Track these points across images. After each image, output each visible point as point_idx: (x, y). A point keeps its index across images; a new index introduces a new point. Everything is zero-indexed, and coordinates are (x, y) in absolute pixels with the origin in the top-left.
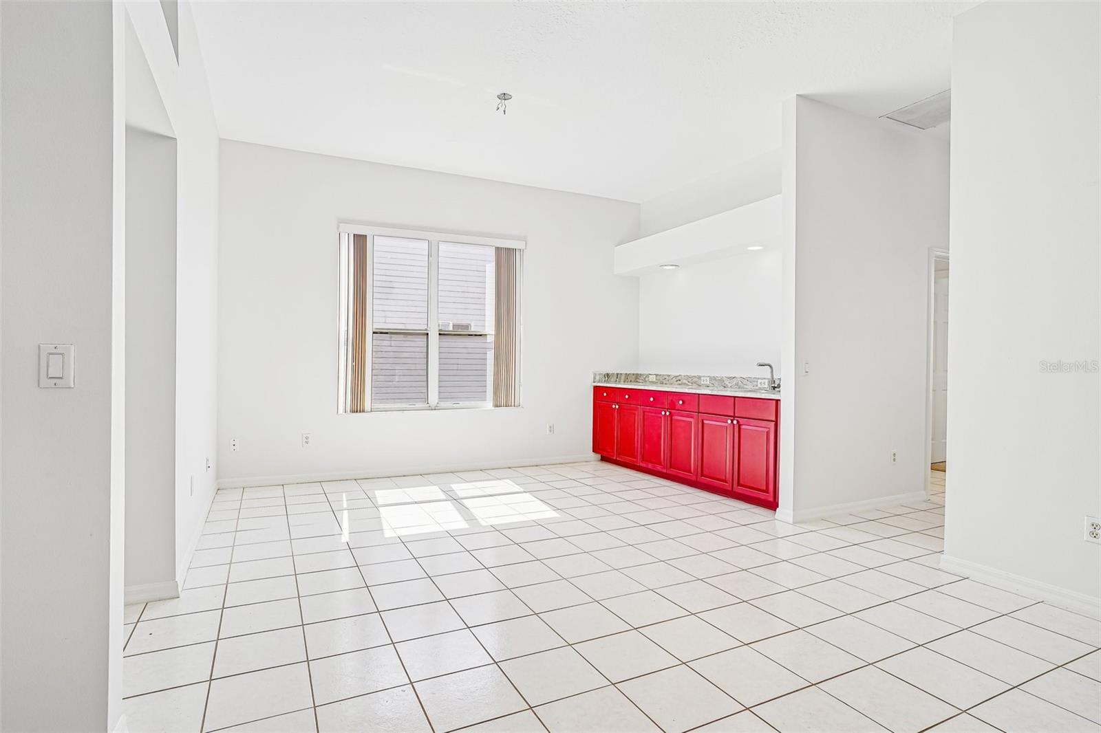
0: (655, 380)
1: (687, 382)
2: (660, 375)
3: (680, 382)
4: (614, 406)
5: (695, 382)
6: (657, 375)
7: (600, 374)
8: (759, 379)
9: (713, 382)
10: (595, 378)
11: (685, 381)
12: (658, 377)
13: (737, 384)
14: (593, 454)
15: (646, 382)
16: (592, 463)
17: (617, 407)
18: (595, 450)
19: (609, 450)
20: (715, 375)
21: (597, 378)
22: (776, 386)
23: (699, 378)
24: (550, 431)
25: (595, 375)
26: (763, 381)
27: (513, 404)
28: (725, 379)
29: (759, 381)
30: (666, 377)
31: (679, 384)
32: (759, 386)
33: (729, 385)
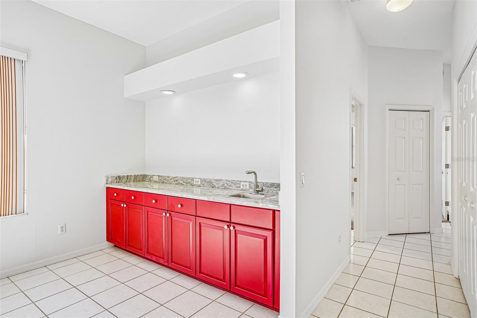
0: (158, 180)
1: (183, 183)
2: (162, 176)
3: (177, 182)
4: (122, 205)
5: (189, 183)
6: (159, 176)
7: (112, 177)
8: (241, 181)
9: (204, 183)
10: (107, 180)
11: (181, 182)
12: (160, 178)
13: (223, 185)
14: (107, 243)
15: (151, 181)
16: (106, 251)
17: (125, 206)
18: (108, 239)
19: (119, 241)
20: (205, 178)
21: (110, 180)
22: (260, 189)
23: (192, 179)
24: (62, 231)
25: (107, 178)
26: (245, 184)
27: (14, 211)
28: (213, 181)
29: (242, 183)
30: (166, 177)
31: (177, 184)
32: (241, 187)
33: (217, 186)
